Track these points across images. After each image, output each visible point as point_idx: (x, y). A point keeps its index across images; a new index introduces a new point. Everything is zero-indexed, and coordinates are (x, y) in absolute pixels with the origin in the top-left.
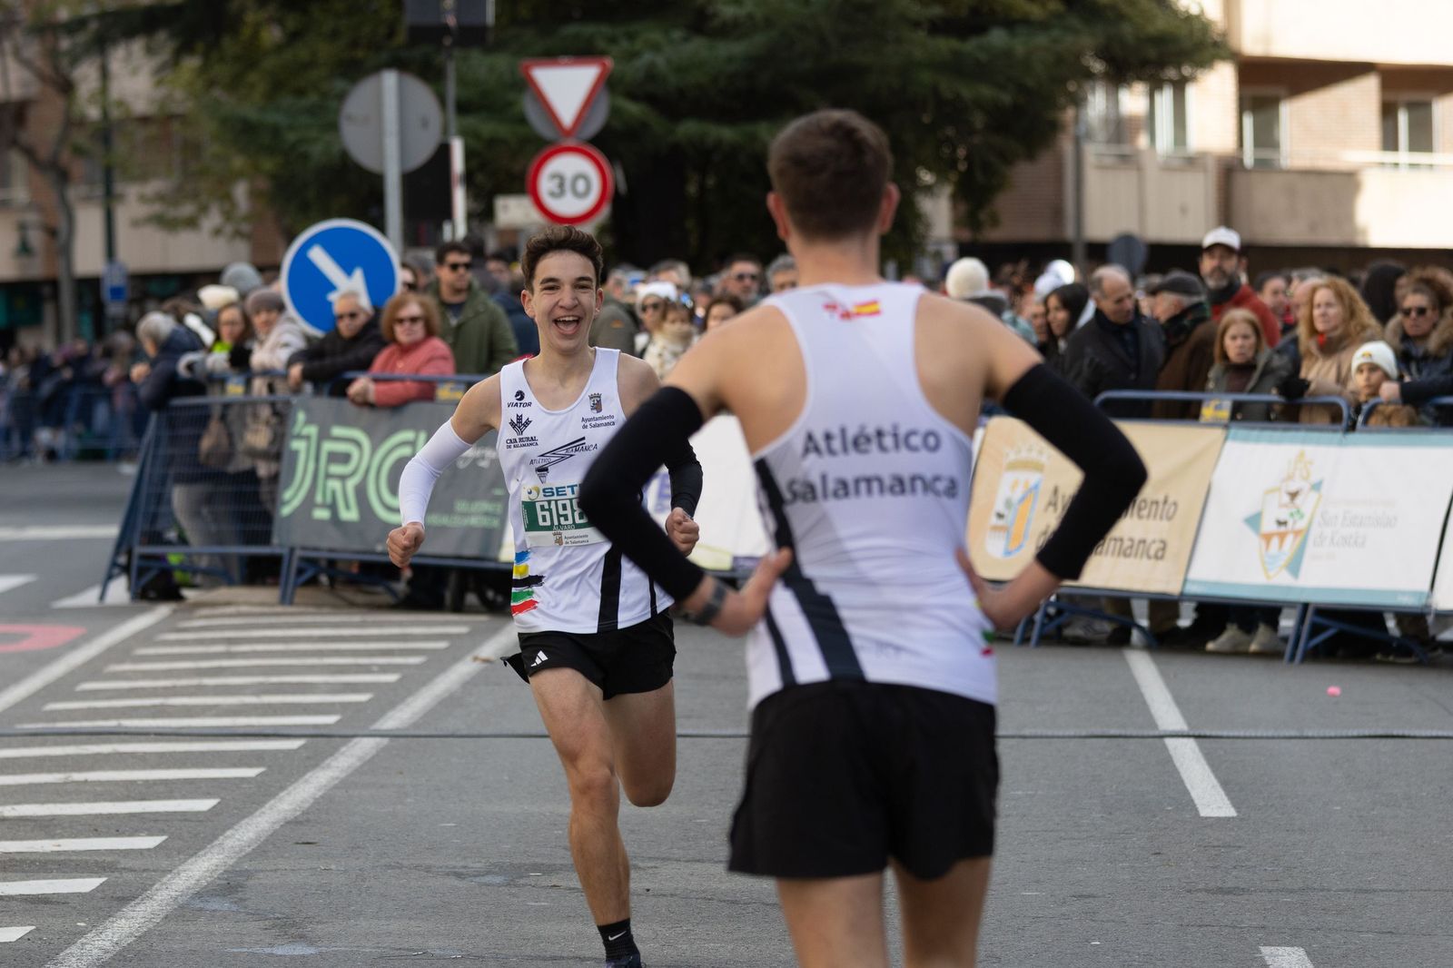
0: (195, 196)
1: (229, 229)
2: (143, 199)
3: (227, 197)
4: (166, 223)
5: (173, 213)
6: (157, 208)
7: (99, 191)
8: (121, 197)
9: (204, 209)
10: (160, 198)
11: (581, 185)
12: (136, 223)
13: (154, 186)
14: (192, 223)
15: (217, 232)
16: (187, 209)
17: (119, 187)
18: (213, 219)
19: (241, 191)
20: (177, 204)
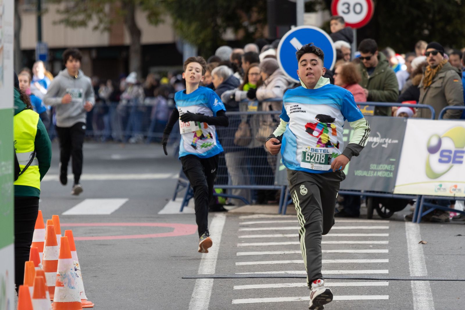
0: (85, 10)
1: (102, 26)
2: (58, 11)
3: (101, 11)
4: (73, 24)
5: (74, 18)
6: (63, 16)
7: (34, 8)
8: (47, 10)
9: (89, 17)
10: (67, 11)
11: (358, 9)
12: (55, 23)
13: (62, 6)
14: (83, 24)
15: (96, 28)
16: (81, 17)
17: (44, 6)
18: (94, 22)
19: (107, 8)
20: (76, 14)
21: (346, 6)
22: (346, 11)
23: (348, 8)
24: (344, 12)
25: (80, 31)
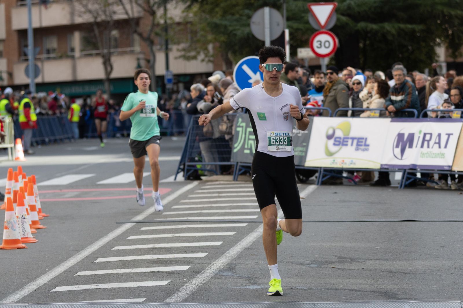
0: (195, 49)
1: (207, 59)
2: (178, 50)
3: (206, 49)
4: (187, 58)
5: (189, 54)
6: (183, 53)
7: (164, 47)
8: (171, 50)
9: (199, 53)
10: (184, 50)
11: (327, 44)
12: (176, 58)
13: (182, 46)
14: (195, 58)
15: (203, 61)
16: (193, 54)
17: (170, 46)
18: (201, 56)
19: (210, 47)
20: (189, 51)
21: (319, 43)
22: (319, 46)
23: (321, 44)
24: (318, 47)
25: (193, 62)
